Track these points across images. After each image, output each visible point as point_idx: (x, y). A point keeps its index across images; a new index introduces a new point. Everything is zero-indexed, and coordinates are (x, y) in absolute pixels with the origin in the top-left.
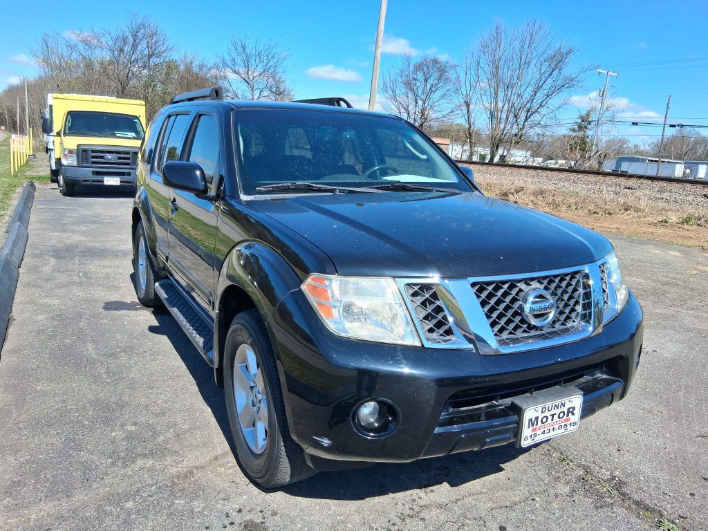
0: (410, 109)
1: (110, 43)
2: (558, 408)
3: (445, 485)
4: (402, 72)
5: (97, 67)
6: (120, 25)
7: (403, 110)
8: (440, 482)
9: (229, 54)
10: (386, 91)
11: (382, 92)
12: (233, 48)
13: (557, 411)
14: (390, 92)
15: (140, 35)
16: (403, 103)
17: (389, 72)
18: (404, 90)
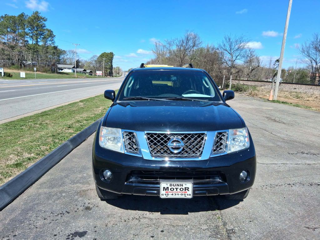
0: (317, 60)
1: (178, 43)
2: (179, 186)
3: (159, 213)
4: (313, 42)
5: (173, 52)
6: (182, 36)
7: (313, 61)
8: (158, 212)
9: (223, 42)
10: (304, 53)
11: (301, 53)
12: (225, 40)
13: (180, 187)
14: (306, 53)
15: (189, 38)
16: (313, 58)
17: (305, 43)
18: (314, 51)
